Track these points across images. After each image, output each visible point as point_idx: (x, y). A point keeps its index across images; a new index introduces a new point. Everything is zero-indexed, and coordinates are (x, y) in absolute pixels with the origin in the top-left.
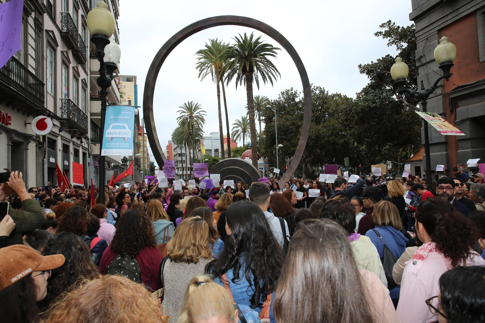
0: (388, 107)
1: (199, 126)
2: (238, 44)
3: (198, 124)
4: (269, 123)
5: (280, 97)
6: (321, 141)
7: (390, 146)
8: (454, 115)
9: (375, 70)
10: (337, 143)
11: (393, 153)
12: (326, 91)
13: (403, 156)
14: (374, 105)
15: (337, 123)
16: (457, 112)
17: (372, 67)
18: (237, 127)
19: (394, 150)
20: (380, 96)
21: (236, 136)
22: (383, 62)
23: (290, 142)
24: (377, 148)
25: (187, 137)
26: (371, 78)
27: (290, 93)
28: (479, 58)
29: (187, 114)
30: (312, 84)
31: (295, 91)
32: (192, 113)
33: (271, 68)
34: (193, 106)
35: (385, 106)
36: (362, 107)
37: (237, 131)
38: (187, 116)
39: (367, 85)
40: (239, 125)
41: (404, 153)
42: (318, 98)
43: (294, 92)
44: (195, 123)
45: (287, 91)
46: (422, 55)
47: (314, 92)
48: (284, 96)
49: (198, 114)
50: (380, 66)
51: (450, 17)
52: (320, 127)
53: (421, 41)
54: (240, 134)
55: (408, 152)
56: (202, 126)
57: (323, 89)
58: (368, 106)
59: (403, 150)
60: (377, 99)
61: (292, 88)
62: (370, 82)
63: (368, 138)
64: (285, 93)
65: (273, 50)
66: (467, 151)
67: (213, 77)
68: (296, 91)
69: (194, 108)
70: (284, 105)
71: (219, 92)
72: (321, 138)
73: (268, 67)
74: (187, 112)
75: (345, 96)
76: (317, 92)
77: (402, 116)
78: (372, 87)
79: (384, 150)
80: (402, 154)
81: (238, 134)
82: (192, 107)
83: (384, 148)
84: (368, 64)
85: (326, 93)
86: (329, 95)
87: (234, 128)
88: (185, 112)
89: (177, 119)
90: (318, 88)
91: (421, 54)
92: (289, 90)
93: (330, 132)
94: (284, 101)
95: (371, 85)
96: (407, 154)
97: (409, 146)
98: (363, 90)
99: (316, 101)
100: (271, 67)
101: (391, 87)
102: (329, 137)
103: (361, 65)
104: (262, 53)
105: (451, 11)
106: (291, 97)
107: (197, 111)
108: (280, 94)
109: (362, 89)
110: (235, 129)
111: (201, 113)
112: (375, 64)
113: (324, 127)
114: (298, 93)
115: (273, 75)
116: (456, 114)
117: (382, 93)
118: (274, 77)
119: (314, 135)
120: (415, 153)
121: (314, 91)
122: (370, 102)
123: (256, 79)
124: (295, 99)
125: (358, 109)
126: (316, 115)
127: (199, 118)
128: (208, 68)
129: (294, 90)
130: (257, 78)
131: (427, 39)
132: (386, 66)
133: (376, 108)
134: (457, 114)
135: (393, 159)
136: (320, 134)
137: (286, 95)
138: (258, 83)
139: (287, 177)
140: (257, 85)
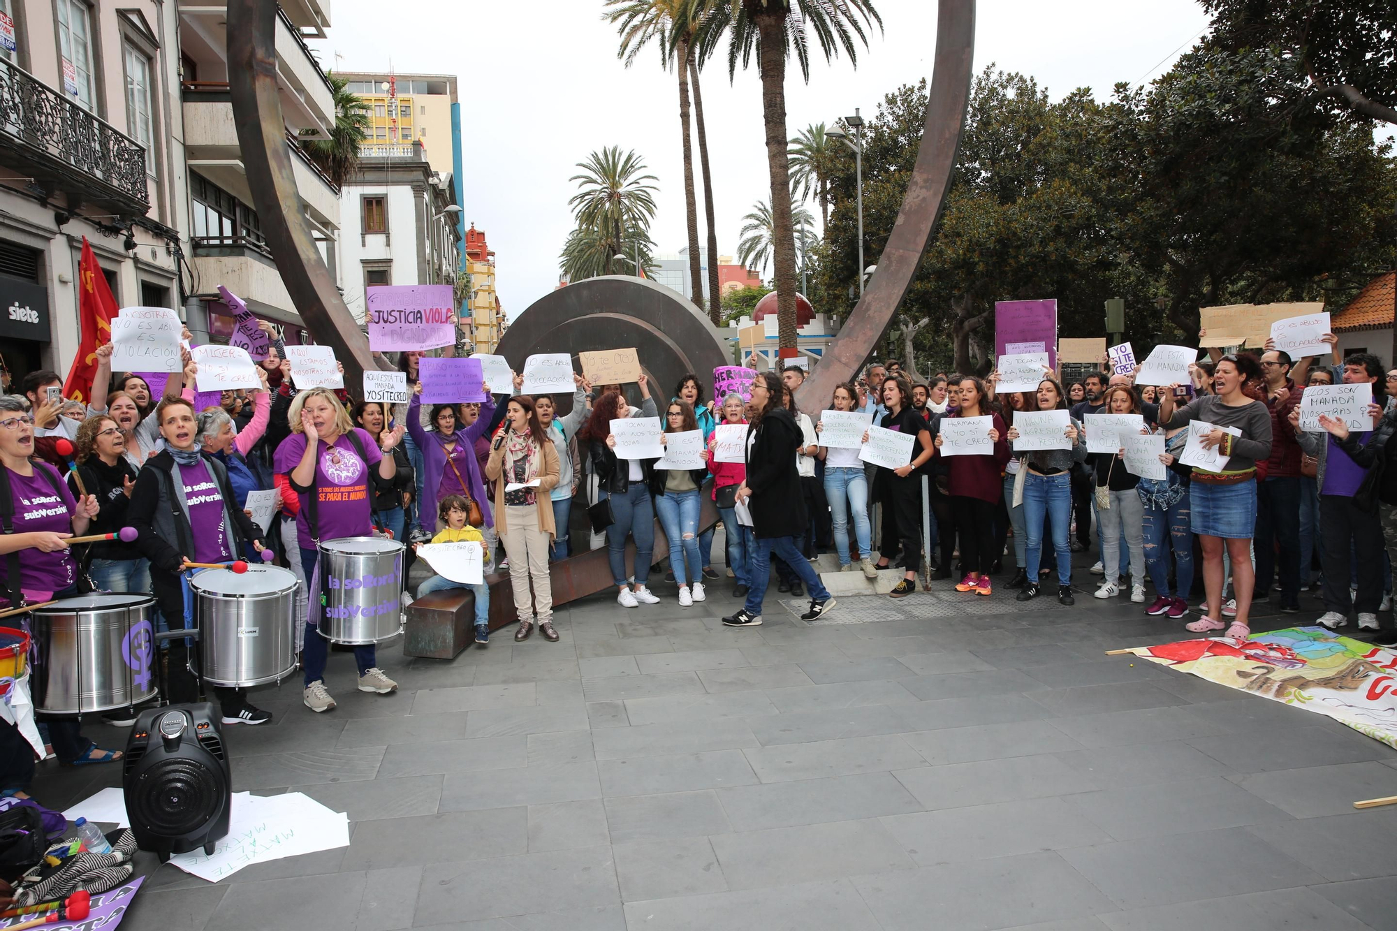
1: (636, 226)
3: (634, 218)
4: (843, 202)
5: (882, 114)
6: (1016, 257)
10: (1071, 266)
12: (1038, 89)
14: (1226, 106)
15: (1075, 193)
18: (756, 227)
20: (1253, 73)
21: (752, 256)
25: (603, 258)
27: (916, 99)
29: (598, 187)
30: (993, 65)
32: (615, 185)
34: (619, 159)
36: (1180, 118)
37: (756, 240)
38: (601, 192)
40: (763, 222)
42: (1011, 112)
44: (625, 217)
45: (907, 93)
47: (998, 93)
48: (896, 110)
49: (635, 186)
52: (1012, 210)
54: (765, 249)
56: (646, 223)
57: (1029, 82)
58: (1203, 115)
64: (898, 99)
67: (664, 53)
69: (623, 167)
70: (896, 141)
71: (685, 103)
72: (1018, 247)
74: (599, 181)
76: (1011, 94)
78: (1217, 48)
81: (759, 247)
82: (615, 165)
85: (1039, 95)
86: (1052, 105)
87: (746, 229)
88: (595, 182)
89: (571, 202)
90: (1012, 79)
92: (912, 90)
93: (1049, 227)
94: (895, 125)
95: (1215, 41)
98: (1182, 62)
99: (1003, 124)
102: (1043, 242)
107: (632, 178)
108: (883, 101)
109: (1175, 62)
110: (751, 234)
111: (644, 182)
113: (1030, 208)
115: (854, 23)
118: (859, 30)
119: (992, 235)
120: (1348, 305)
121: (1000, 89)
123: (797, 43)
126: (1002, 173)
127: (639, 199)
130: (802, 38)
136: (1015, 234)
137: (902, 107)
138: (806, 59)
139: (843, 359)
140: (802, 64)
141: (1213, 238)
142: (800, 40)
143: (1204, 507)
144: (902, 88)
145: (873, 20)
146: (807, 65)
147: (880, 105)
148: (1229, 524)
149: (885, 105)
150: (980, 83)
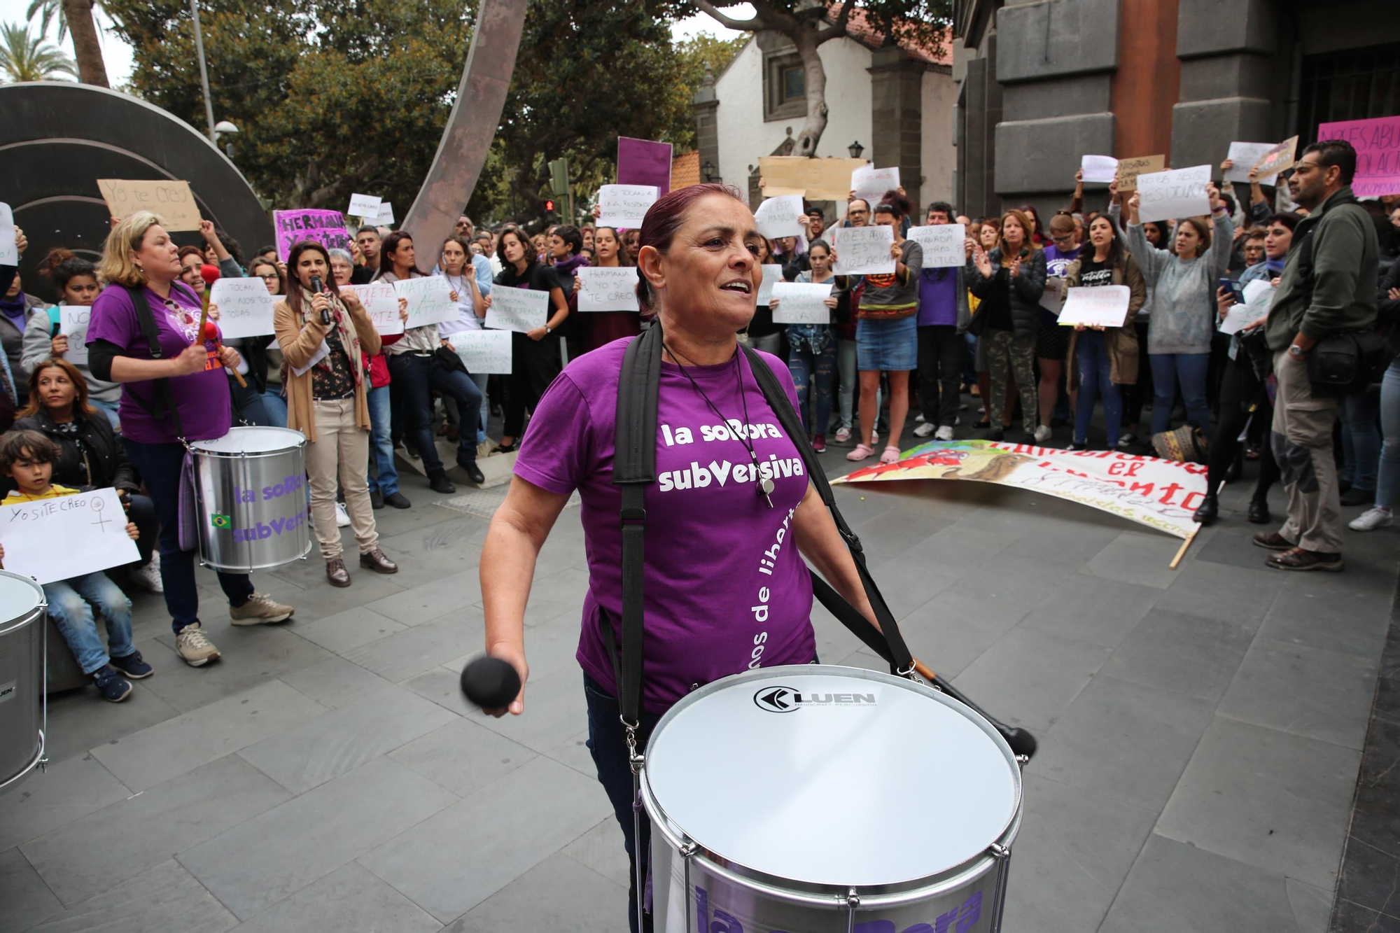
23: (256, 124)
72: (383, 111)
102: (408, 107)
139: (442, 207)
143: (873, 344)
148: (899, 357)
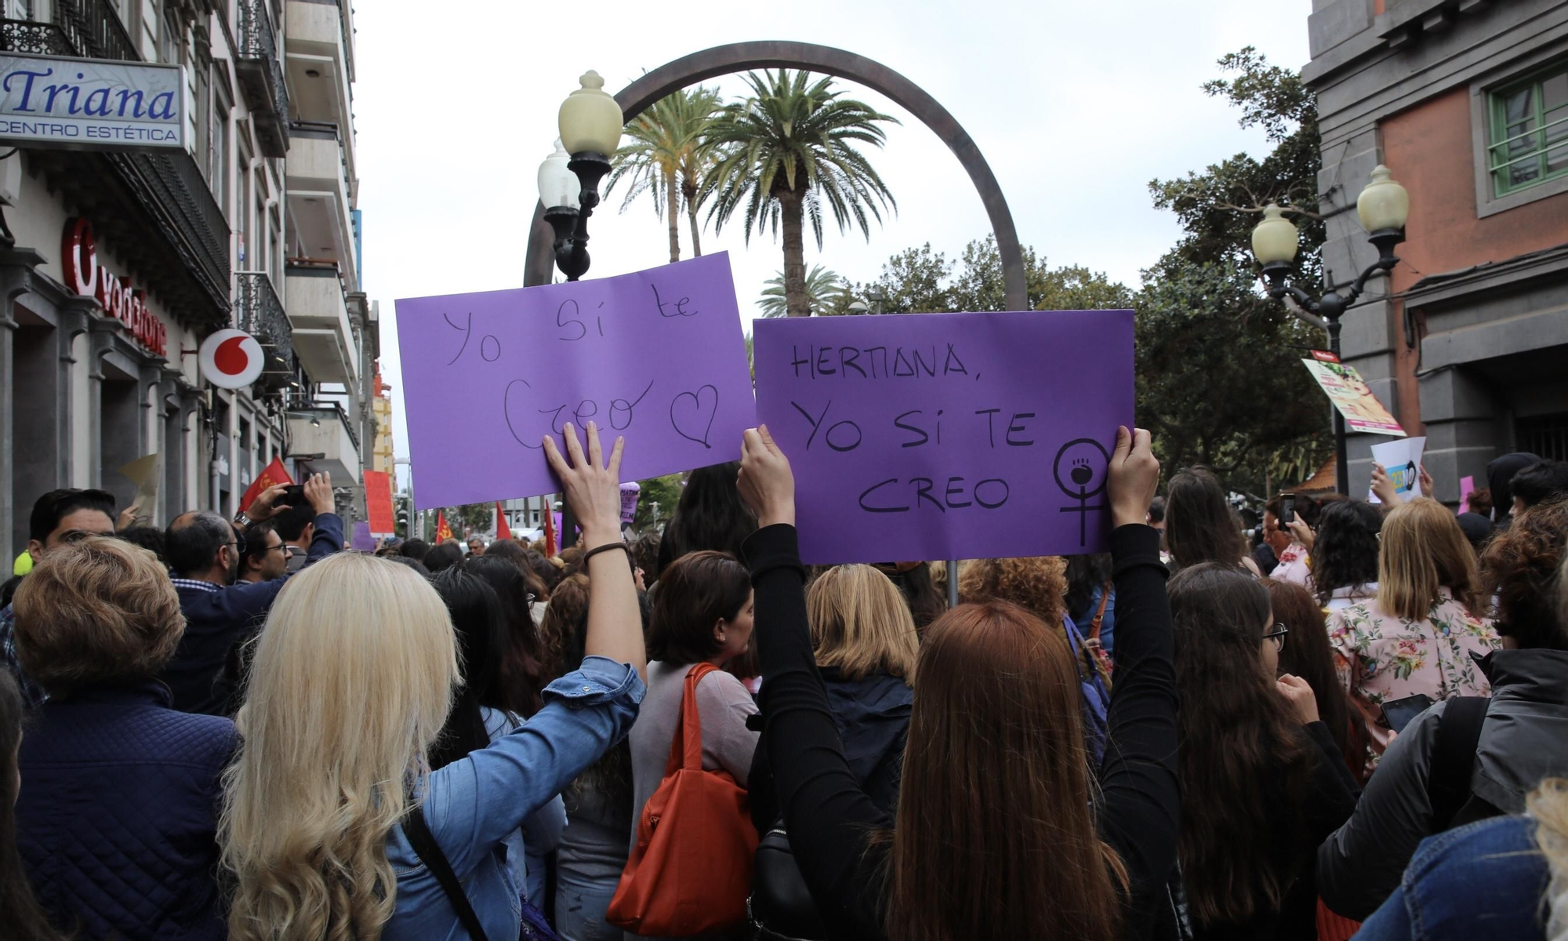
0: (1237, 318)
2: (758, 98)
5: (886, 275)
7: (1241, 443)
8: (1415, 352)
9: (1202, 201)
11: (1251, 465)
12: (1038, 257)
13: (1281, 477)
14: (1196, 311)
16: (1423, 348)
17: (1190, 190)
19: (1254, 455)
20: (1216, 285)
22: (1224, 175)
24: (1200, 449)
26: (1188, 225)
27: (919, 261)
28: (1475, 208)
31: (936, 255)
33: (866, 181)
35: (1229, 315)
36: (1159, 317)
39: (1175, 246)
41: (1285, 466)
43: (933, 260)
45: (911, 257)
46: (1335, 184)
48: (901, 271)
50: (1216, 188)
51: (1406, 88)
53: (1332, 144)
55: (1298, 463)
58: (1178, 315)
59: (1285, 458)
60: (1207, 293)
61: (928, 245)
62: (1183, 237)
63: (1174, 414)
64: (903, 261)
65: (872, 122)
66: (1447, 453)
68: (939, 254)
70: (900, 302)
71: (674, 249)
73: (855, 175)
75: (1102, 279)
77: (1280, 344)
78: (1188, 255)
79: (1220, 455)
80: (1277, 469)
83: (1222, 449)
84: (1179, 181)
85: (1038, 264)
86: (1050, 274)
91: (1333, 183)
92: (916, 252)
94: (899, 286)
95: (1187, 246)
96: (1295, 469)
97: (1302, 444)
98: (1162, 261)
100: (864, 175)
101: (1248, 256)
103: (1156, 180)
104: (837, 130)
105: (1409, 74)
106: (925, 277)
108: (888, 262)
109: (1157, 260)
112: (1203, 180)
114: (947, 261)
115: (870, 202)
116: (1420, 352)
117: (1222, 273)
118: (874, 208)
120: (1321, 467)
122: (1183, 304)
123: (812, 214)
124: (935, 282)
125: (1146, 324)
128: (641, 167)
129: (933, 251)
130: (817, 210)
131: (1349, 142)
132: (1235, 189)
133: (1199, 319)
134: (1423, 353)
135: (1251, 487)
137: (906, 269)
138: (820, 228)
140: (817, 233)
141: (1197, 407)
142: (815, 211)
144: (907, 250)
145: (886, 199)
146: (821, 234)
147: (885, 266)
149: (889, 266)
150: (981, 248)
